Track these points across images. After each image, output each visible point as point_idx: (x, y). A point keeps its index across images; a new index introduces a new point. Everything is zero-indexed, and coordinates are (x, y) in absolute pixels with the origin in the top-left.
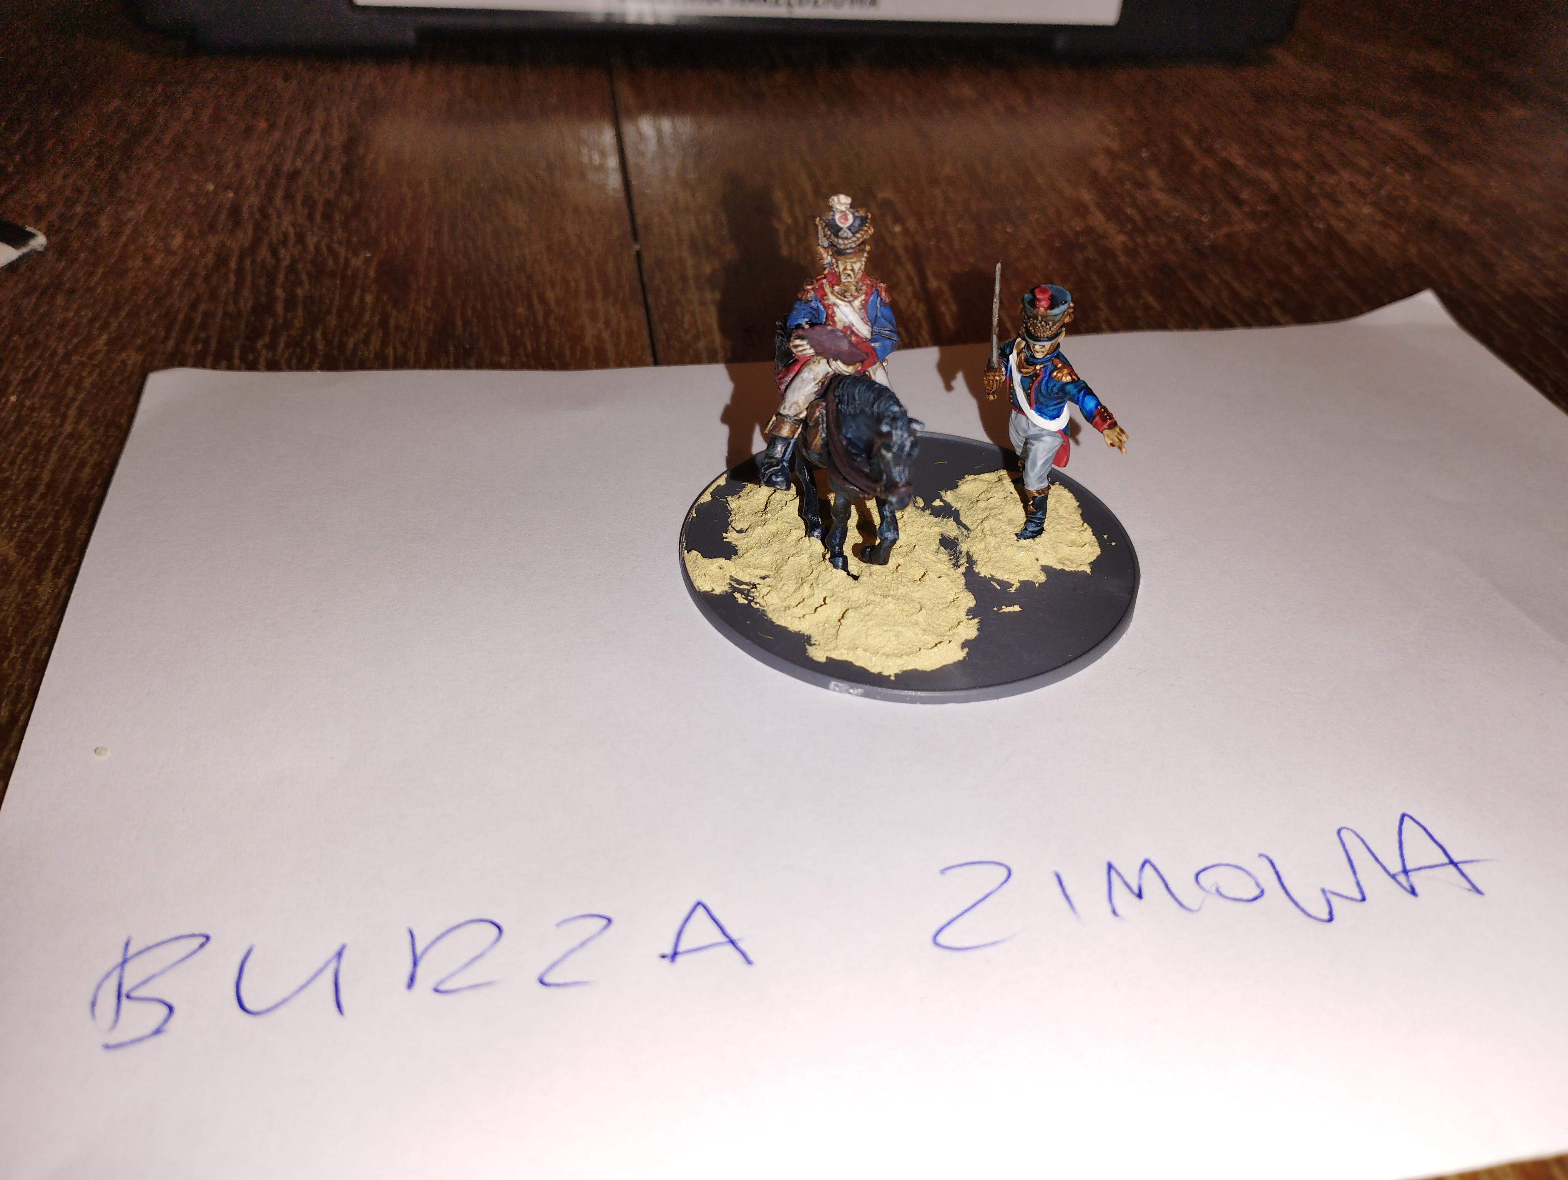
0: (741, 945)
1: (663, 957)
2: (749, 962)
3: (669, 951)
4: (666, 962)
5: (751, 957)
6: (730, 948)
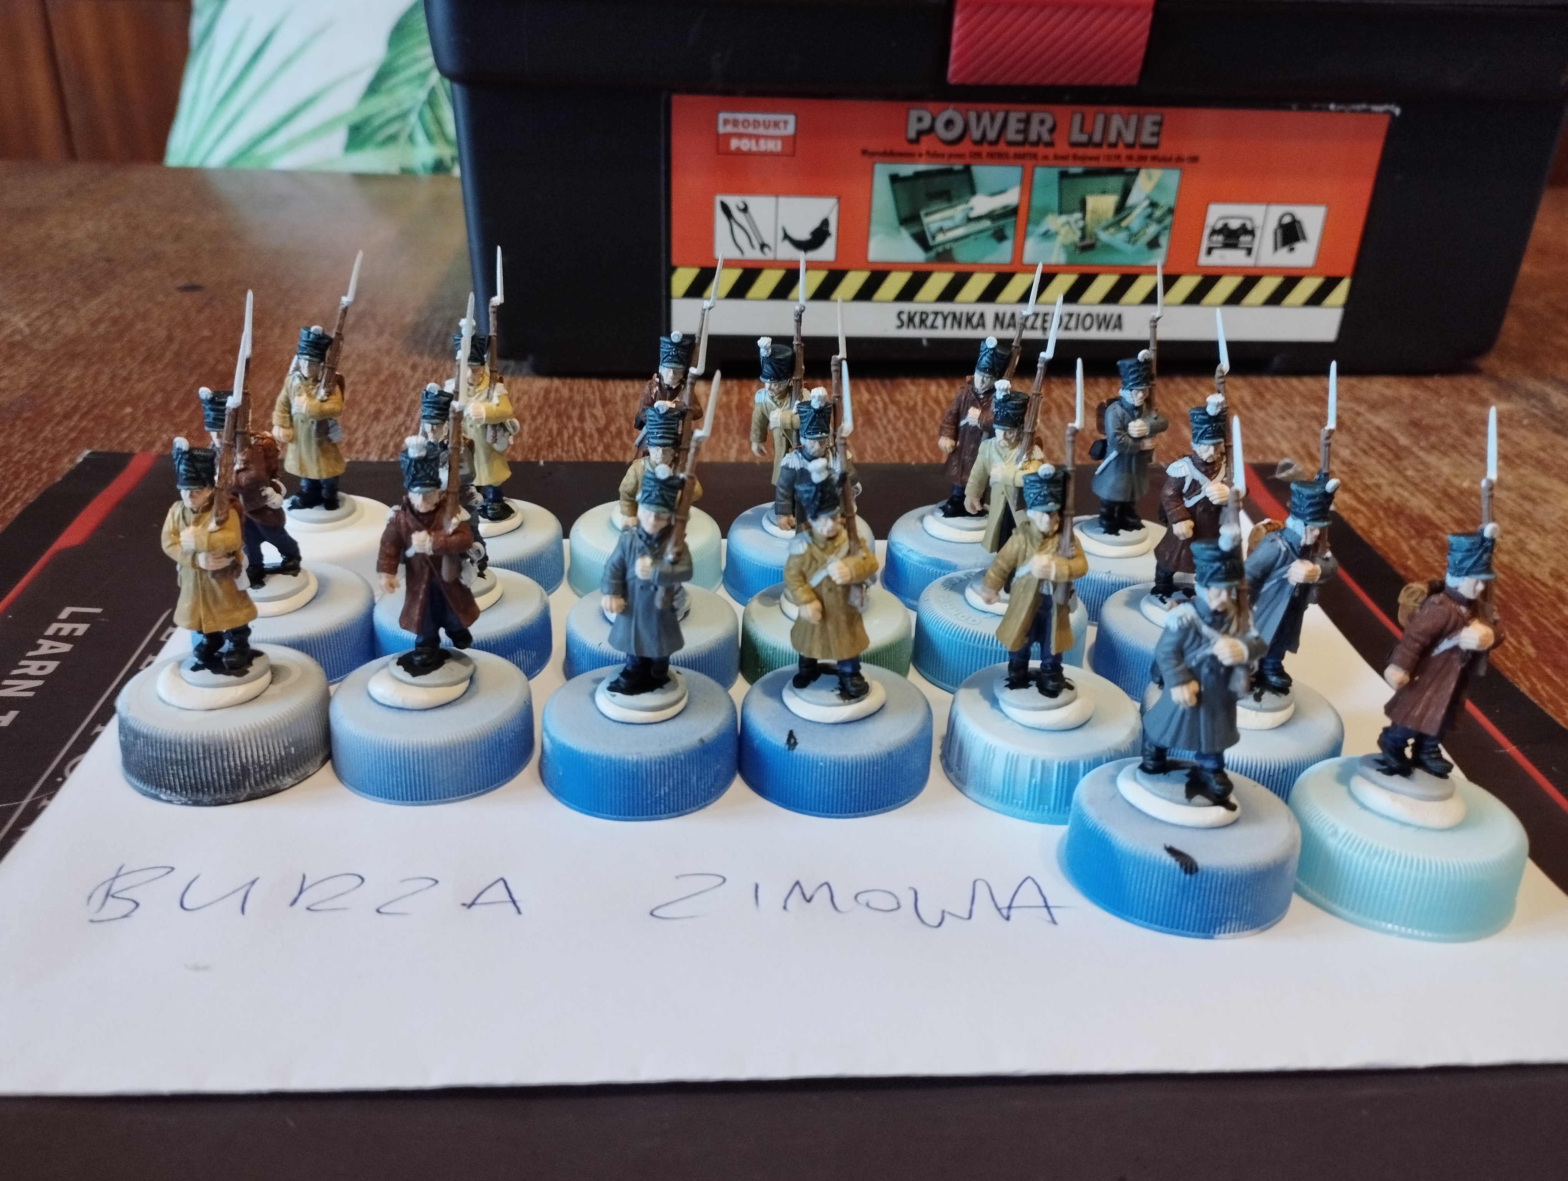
0: (519, 904)
1: (464, 905)
2: (519, 912)
3: (469, 902)
4: (465, 908)
5: (522, 910)
6: (511, 905)
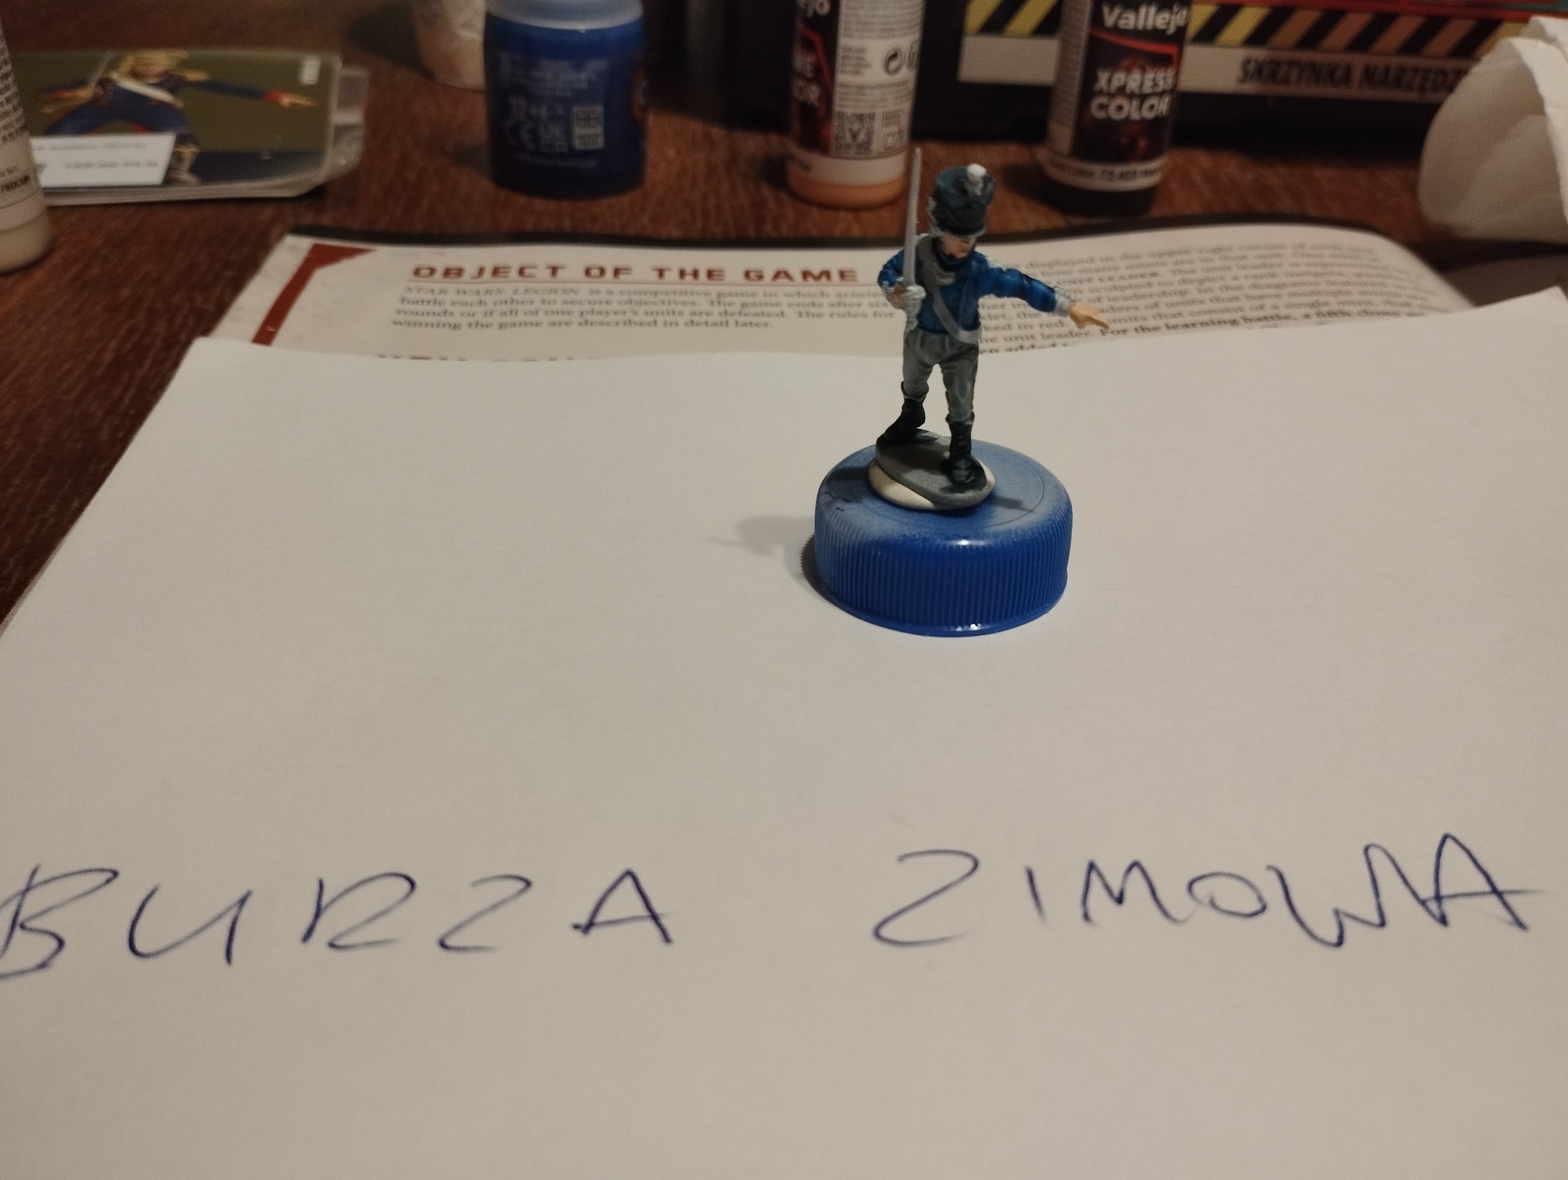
1: (576, 927)
2: (667, 939)
3: (585, 921)
4: (578, 932)
6: (651, 922)
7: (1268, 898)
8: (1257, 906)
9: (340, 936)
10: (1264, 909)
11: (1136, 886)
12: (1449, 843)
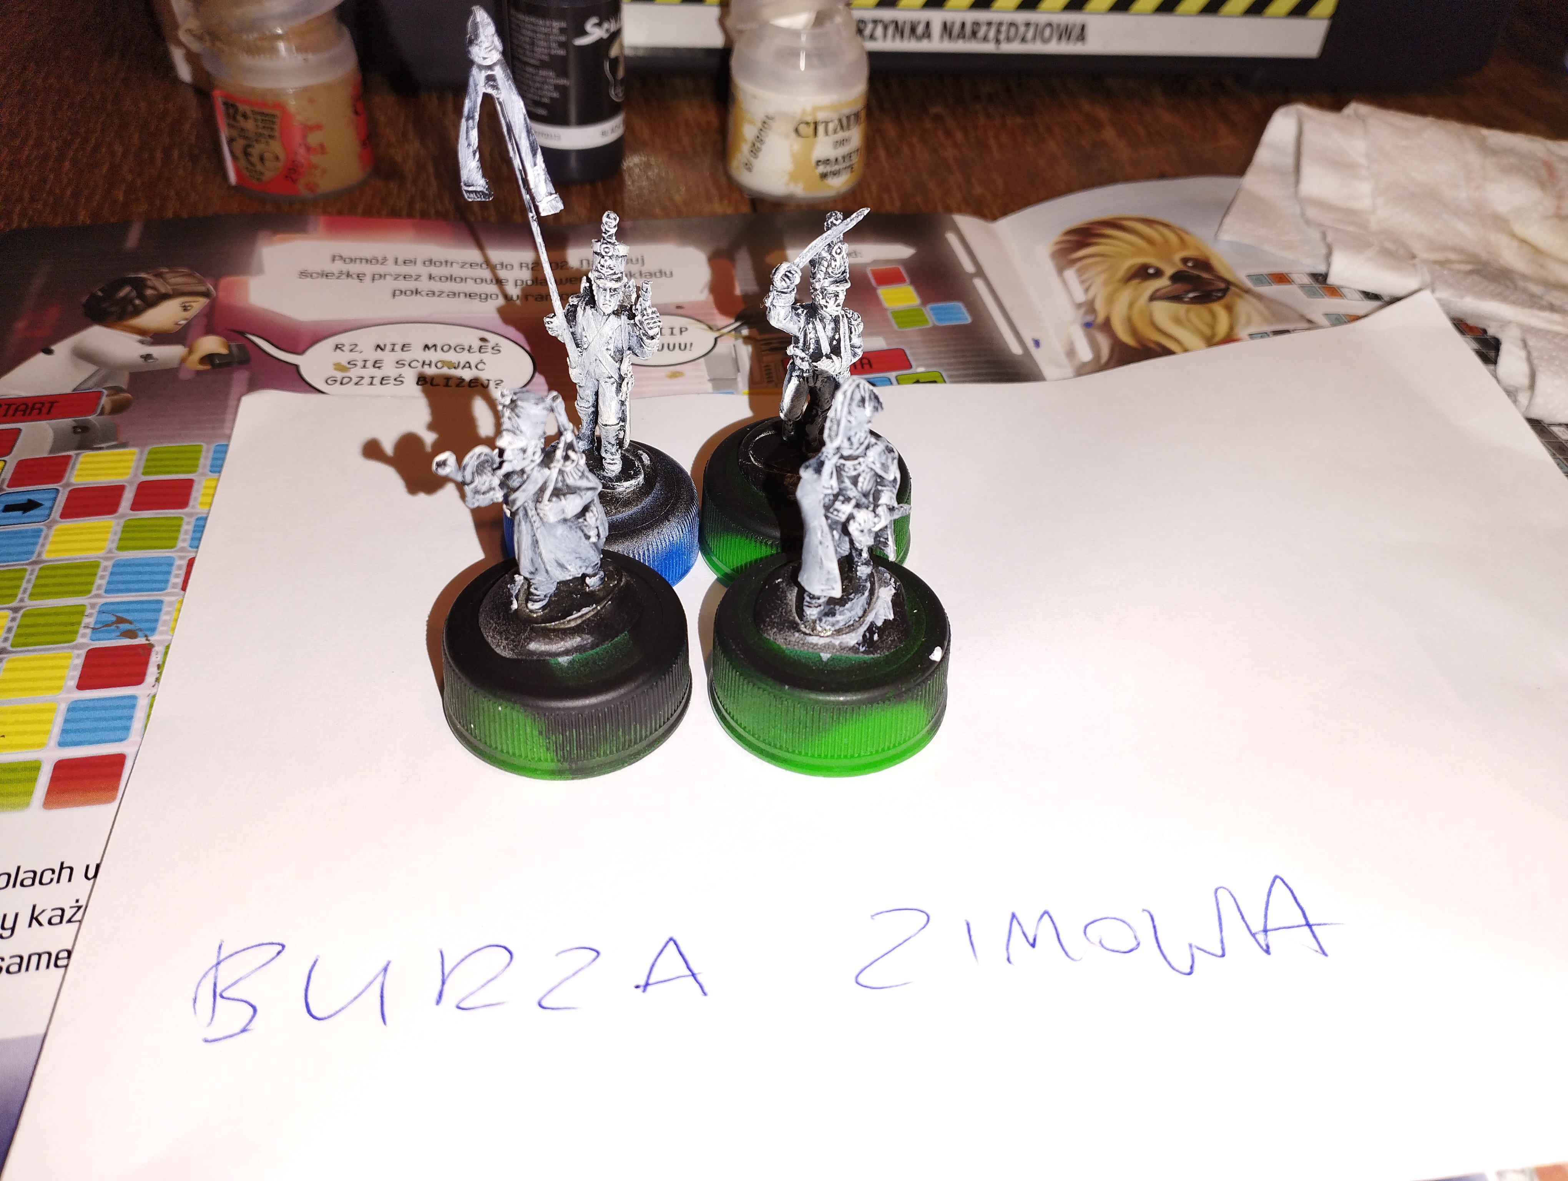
0: (700, 978)
1: (637, 987)
2: (705, 994)
3: (642, 982)
4: (640, 990)
5: (706, 990)
6: (691, 980)
7: (1140, 939)
8: (1133, 944)
9: (463, 999)
10: (1138, 944)
11: (1046, 932)
12: (1278, 881)
